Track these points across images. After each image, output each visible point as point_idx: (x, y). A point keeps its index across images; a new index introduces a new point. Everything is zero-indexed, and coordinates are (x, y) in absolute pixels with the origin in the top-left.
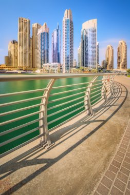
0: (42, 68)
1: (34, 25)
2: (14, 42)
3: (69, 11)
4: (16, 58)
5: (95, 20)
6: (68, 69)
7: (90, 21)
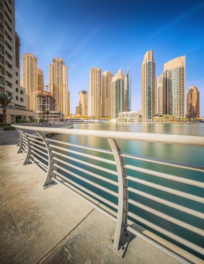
0: (117, 117)
1: (105, 73)
2: (84, 92)
3: (151, 52)
4: (86, 107)
5: (183, 58)
6: (150, 118)
7: (175, 59)
